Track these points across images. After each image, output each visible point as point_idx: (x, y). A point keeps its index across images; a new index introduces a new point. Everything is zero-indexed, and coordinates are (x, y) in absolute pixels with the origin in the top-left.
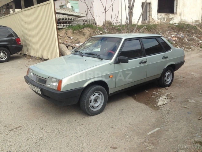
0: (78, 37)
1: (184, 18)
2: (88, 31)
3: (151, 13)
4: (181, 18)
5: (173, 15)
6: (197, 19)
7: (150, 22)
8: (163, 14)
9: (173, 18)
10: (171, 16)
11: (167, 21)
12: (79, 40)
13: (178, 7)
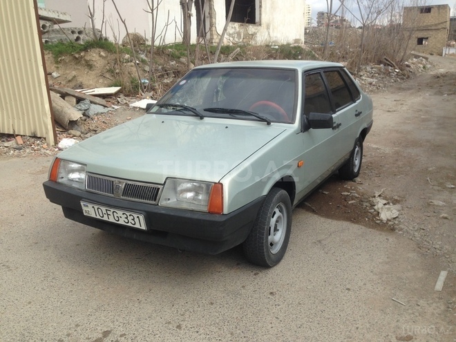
0: (74, 73)
1: (275, 35)
2: (101, 56)
3: (214, 20)
4: (269, 34)
5: (255, 27)
6: (298, 38)
7: (214, 41)
8: (236, 25)
9: (255, 34)
10: (251, 29)
11: (245, 40)
12: (80, 79)
13: (263, 9)
